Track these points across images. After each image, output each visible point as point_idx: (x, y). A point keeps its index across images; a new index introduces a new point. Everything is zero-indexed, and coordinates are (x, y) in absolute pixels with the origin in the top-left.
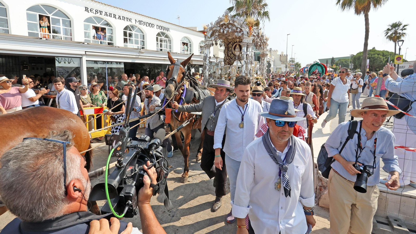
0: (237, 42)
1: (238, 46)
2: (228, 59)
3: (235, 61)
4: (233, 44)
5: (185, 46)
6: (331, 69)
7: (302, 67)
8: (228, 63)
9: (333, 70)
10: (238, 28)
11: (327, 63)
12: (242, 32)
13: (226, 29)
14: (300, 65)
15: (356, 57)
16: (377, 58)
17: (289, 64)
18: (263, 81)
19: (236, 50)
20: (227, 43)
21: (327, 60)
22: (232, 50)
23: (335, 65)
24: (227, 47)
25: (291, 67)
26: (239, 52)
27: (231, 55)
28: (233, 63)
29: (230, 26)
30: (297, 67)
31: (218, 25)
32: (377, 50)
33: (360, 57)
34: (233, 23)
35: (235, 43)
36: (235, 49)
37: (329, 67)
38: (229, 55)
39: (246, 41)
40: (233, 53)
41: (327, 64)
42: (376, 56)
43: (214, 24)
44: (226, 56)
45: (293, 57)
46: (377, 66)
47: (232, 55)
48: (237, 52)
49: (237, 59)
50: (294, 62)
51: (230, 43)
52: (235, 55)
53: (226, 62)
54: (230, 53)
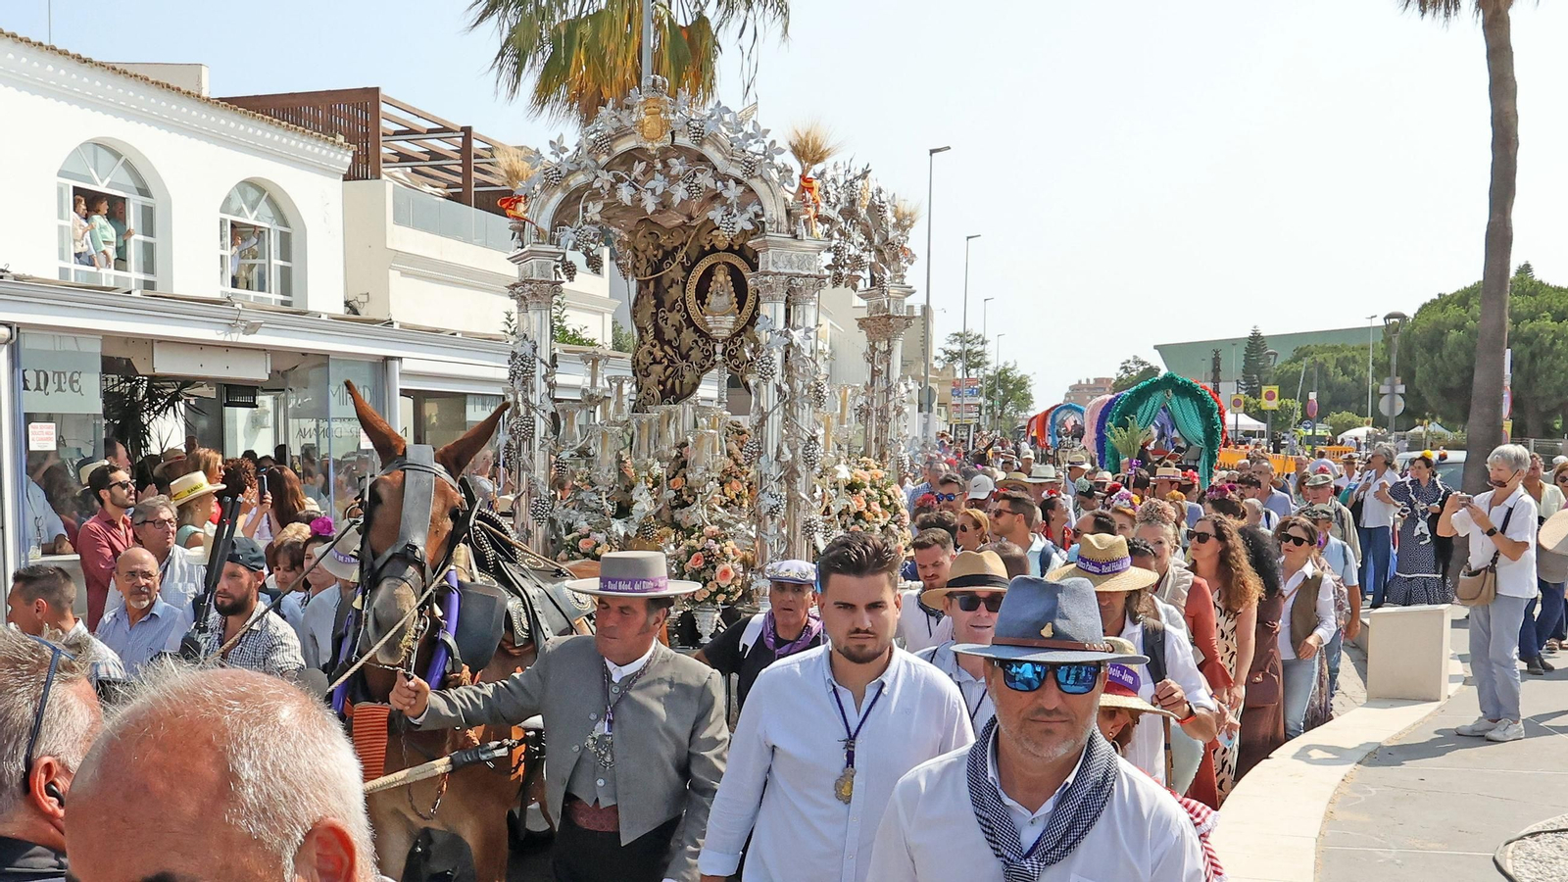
0: (714, 250)
1: (721, 277)
2: (660, 363)
3: (704, 370)
4: (694, 265)
5: (99, 220)
6: (1247, 422)
7: (1038, 407)
8: (660, 382)
9: (1263, 427)
10: (732, 183)
11: (1216, 370)
12: (757, 208)
13: (651, 184)
14: (1021, 384)
15: (1417, 331)
16: (1553, 343)
17: (941, 383)
18: (890, 498)
19: (712, 298)
20: (648, 253)
21: (1214, 354)
22: (684, 301)
23: (1275, 389)
24: (652, 285)
25: (956, 401)
26: (732, 318)
27: (679, 331)
28: (695, 386)
29: (677, 166)
30: (1004, 403)
31: (604, 159)
32: (1552, 284)
33: (1442, 334)
34: (693, 146)
35: (703, 254)
36: (702, 294)
37: (1237, 403)
38: (669, 333)
39: (780, 264)
40: (690, 322)
41: (1216, 380)
42: (1548, 324)
43: (572, 149)
44: (650, 337)
45: (975, 329)
46: (1555, 402)
47: (688, 336)
48: (718, 318)
49: (719, 358)
50: (977, 365)
51: (669, 254)
52: (704, 335)
53: (648, 382)
54: (676, 317)
